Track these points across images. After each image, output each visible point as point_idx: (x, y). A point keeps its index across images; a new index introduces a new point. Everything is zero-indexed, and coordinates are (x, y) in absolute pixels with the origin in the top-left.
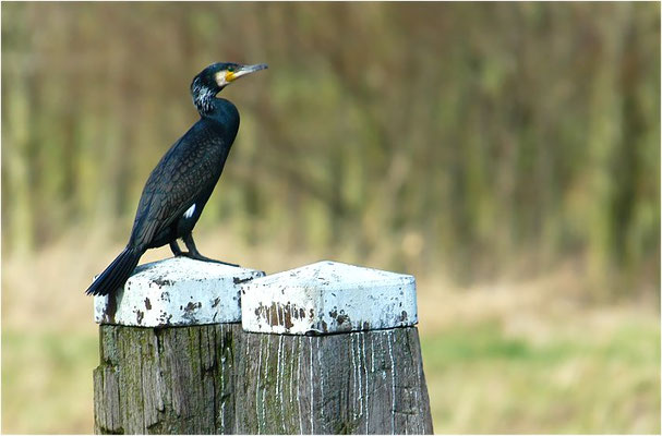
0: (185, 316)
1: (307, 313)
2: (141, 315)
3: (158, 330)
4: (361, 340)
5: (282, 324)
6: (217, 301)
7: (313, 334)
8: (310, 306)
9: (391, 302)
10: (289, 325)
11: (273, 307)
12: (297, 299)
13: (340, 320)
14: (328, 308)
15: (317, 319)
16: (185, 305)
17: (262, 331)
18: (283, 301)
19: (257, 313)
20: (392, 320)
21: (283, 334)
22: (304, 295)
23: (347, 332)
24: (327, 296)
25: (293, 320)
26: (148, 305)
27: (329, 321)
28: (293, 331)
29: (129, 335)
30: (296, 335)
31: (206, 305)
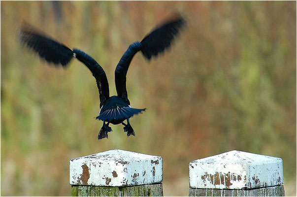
0: (133, 181)
1: (243, 178)
2: (109, 180)
3: (120, 188)
4: (264, 192)
5: (223, 183)
6: (145, 172)
7: (246, 189)
8: (244, 174)
9: (274, 172)
10: (228, 184)
11: (217, 174)
12: (236, 170)
13: (256, 182)
14: (252, 176)
15: (247, 181)
16: (133, 175)
17: (207, 187)
18: (224, 172)
19: (203, 178)
20: (275, 182)
21: (224, 189)
22: (241, 168)
23: (259, 188)
24: (252, 169)
25: (231, 182)
26: (115, 174)
27: (252, 182)
28: (231, 187)
29: (100, 191)
30: (235, 189)
31: (141, 175)
